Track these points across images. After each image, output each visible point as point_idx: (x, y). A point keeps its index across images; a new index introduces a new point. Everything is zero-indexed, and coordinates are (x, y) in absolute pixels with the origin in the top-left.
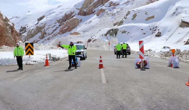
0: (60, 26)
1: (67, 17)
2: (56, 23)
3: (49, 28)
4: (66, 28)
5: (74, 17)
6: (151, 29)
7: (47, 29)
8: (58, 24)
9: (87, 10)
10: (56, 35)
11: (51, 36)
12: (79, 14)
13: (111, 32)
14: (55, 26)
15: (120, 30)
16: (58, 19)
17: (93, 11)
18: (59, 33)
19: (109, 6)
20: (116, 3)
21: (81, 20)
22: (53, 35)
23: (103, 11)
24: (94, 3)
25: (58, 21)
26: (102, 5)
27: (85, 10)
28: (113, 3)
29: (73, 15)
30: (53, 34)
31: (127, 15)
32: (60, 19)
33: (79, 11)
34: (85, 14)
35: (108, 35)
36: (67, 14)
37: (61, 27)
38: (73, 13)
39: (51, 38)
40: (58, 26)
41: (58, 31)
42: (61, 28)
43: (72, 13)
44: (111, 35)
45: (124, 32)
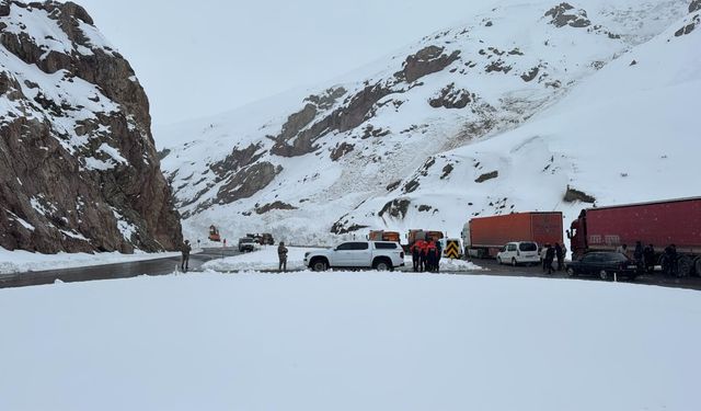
0: (218, 180)
1: (241, 156)
2: (206, 172)
3: (185, 185)
4: (237, 188)
5: (261, 160)
6: (491, 204)
7: (180, 188)
8: (212, 176)
9: (295, 142)
10: (205, 206)
11: (191, 208)
12: (274, 151)
13: (393, 206)
14: (202, 180)
15: (413, 203)
16: (214, 162)
17: (313, 145)
18: (215, 202)
19: (364, 138)
20: (380, 130)
21: (280, 169)
22: (200, 206)
23: (347, 148)
24: (315, 125)
25: (211, 168)
26: (337, 131)
27: (291, 142)
28: (375, 129)
29: (257, 153)
30: (197, 203)
31: (428, 166)
32: (220, 163)
33: (274, 143)
34: (289, 152)
35: (385, 215)
36: (240, 149)
37: (223, 183)
38: (258, 147)
39: (193, 214)
40: (212, 182)
41: (213, 193)
42: (222, 188)
43: (254, 148)
44: (394, 214)
45: (424, 208)
